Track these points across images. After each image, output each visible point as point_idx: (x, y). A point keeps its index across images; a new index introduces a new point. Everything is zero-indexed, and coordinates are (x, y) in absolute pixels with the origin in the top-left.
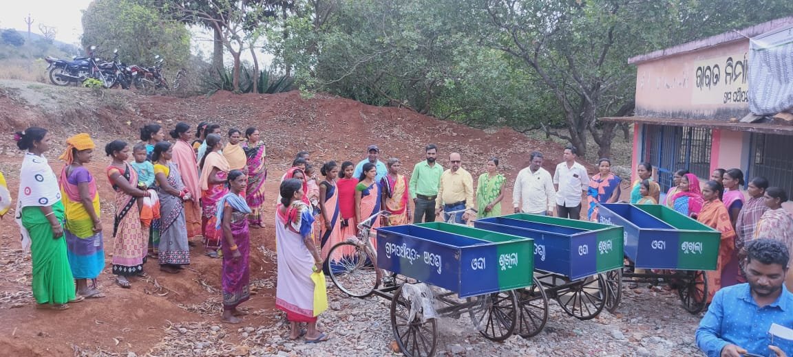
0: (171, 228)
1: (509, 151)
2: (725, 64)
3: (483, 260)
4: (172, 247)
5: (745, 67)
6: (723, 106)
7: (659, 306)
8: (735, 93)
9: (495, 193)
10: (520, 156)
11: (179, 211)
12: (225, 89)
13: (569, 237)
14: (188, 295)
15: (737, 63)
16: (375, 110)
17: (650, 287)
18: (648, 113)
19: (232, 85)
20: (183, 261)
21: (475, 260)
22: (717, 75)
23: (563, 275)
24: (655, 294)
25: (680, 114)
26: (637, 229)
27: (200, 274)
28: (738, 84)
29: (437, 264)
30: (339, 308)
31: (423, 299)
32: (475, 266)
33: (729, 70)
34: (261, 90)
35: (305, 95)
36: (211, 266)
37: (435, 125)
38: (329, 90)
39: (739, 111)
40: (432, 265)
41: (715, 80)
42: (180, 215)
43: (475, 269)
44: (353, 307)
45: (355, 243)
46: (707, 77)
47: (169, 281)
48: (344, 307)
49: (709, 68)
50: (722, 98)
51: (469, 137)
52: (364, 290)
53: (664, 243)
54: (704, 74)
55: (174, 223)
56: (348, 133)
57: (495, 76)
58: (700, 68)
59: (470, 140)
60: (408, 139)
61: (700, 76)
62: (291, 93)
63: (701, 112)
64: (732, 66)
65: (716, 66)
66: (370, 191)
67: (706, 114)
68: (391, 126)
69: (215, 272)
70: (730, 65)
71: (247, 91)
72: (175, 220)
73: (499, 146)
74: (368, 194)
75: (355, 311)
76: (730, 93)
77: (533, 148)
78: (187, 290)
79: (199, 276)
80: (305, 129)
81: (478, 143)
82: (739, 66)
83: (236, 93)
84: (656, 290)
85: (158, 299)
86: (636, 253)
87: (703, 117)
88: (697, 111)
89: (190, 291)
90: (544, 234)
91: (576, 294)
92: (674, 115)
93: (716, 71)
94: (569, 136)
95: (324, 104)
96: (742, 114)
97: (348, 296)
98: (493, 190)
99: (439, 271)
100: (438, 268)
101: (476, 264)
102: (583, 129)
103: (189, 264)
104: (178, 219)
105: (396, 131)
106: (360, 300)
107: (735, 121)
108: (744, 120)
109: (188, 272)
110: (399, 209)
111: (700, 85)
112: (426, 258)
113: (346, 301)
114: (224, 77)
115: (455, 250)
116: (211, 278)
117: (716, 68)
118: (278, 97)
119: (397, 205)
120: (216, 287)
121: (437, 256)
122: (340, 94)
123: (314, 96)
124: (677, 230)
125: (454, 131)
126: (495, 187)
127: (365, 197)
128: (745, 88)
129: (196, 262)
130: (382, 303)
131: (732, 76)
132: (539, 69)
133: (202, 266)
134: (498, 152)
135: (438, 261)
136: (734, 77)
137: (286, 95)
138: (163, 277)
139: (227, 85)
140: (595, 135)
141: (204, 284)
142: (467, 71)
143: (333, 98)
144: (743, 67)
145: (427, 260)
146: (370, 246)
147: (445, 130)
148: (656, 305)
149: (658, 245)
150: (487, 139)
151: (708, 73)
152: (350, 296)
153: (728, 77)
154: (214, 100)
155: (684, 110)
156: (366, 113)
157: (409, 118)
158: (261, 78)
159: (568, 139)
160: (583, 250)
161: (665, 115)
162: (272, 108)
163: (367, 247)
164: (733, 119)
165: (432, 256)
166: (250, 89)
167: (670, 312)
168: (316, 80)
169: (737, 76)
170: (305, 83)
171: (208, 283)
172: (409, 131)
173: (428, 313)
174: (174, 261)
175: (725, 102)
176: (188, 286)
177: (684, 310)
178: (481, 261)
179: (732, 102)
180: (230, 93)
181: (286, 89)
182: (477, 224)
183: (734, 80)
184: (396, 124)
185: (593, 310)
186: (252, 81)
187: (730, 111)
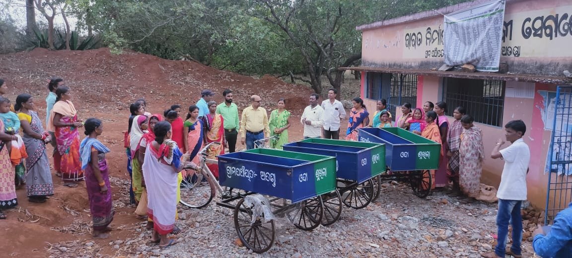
0: (36, 166)
1: (273, 92)
2: (426, 32)
3: (306, 174)
4: (37, 181)
5: (440, 34)
6: (425, 60)
7: (400, 194)
8: (433, 51)
9: (284, 124)
10: (281, 96)
11: (42, 151)
12: (41, 46)
13: (356, 154)
14: (56, 220)
15: (434, 31)
16: (170, 63)
17: (390, 183)
18: (371, 64)
19: (47, 43)
20: (47, 192)
21: (301, 175)
22: (420, 39)
23: (344, 180)
24: (394, 186)
25: (394, 65)
26: (391, 145)
27: (63, 201)
28: (435, 45)
29: (272, 180)
30: (185, 218)
31: (263, 206)
32: (301, 179)
33: (429, 36)
34: (72, 48)
35: (114, 52)
36: (72, 194)
37: (217, 74)
38: (131, 47)
39: (436, 63)
40: (268, 181)
41: (419, 43)
42: (43, 155)
43: (301, 181)
44: (195, 216)
45: (194, 167)
46: (413, 41)
47: (38, 209)
48: (188, 217)
49: (414, 34)
50: (424, 55)
51: (243, 82)
52: (199, 202)
53: (408, 153)
54: (411, 38)
55: (39, 162)
56: (151, 81)
57: (262, 38)
58: (408, 34)
59: (244, 85)
60: (198, 85)
61: (408, 40)
62: (101, 49)
63: (410, 64)
64: (430, 34)
65: (419, 33)
66: (195, 127)
67: (413, 65)
68: (184, 75)
69: (75, 199)
70: (429, 32)
71: (61, 48)
72: (39, 159)
73: (265, 89)
74: (194, 129)
75: (199, 220)
76: (430, 51)
77: (289, 89)
78: (55, 216)
79: (62, 203)
80: (115, 78)
81: (250, 86)
82: (435, 33)
83: (52, 50)
84: (394, 184)
85: (33, 225)
86: (391, 161)
87: (411, 67)
88: (407, 63)
89: (58, 216)
90: (337, 152)
91: (352, 191)
92: (390, 66)
93: (419, 36)
94: (311, 81)
95: (129, 58)
96: (438, 65)
97: (188, 208)
98: (282, 121)
99: (274, 185)
100: (273, 183)
101: (302, 178)
102: (319, 75)
103: (53, 195)
104: (41, 158)
105: (188, 79)
106: (199, 210)
107: (436, 70)
108: (441, 69)
109: (53, 200)
110: (216, 139)
111: (408, 45)
112: (262, 176)
113: (188, 212)
114: (40, 37)
115: (287, 169)
116: (73, 203)
117: (419, 35)
118: (88, 53)
119: (215, 136)
120: (79, 211)
121: (272, 174)
122: (141, 51)
123: (121, 52)
124: (415, 144)
125: (232, 78)
126: (283, 119)
127: (191, 132)
128: (440, 47)
129: (58, 192)
130: (217, 211)
131: (430, 40)
132: (289, 32)
133: (64, 194)
134: (265, 93)
135: (273, 177)
136: (432, 41)
137: (94, 52)
138: (32, 207)
139: (44, 44)
140: (330, 79)
141: (67, 209)
142: (241, 33)
143: (136, 54)
144: (438, 34)
145: (263, 177)
146: (206, 169)
147: (225, 77)
148: (398, 194)
149: (404, 155)
150: (256, 84)
151: (414, 37)
152: (190, 207)
153: (428, 41)
154: (32, 56)
155: (397, 63)
156: (164, 65)
157: (197, 69)
158: (72, 37)
159: (309, 82)
160: (364, 162)
161: (383, 65)
162: (85, 62)
163: (204, 170)
164: (435, 69)
165: (267, 175)
166: (63, 47)
167: (407, 198)
168: (122, 39)
169: (434, 40)
170: (114, 42)
171: (71, 208)
172: (199, 79)
173: (268, 216)
174: (40, 193)
175: (426, 57)
176: (56, 212)
177: (415, 196)
178: (305, 176)
179: (431, 57)
180: (45, 49)
181: (94, 47)
182: (285, 148)
183: (433, 42)
184: (188, 74)
185: (364, 202)
186: (65, 40)
187: (430, 63)
